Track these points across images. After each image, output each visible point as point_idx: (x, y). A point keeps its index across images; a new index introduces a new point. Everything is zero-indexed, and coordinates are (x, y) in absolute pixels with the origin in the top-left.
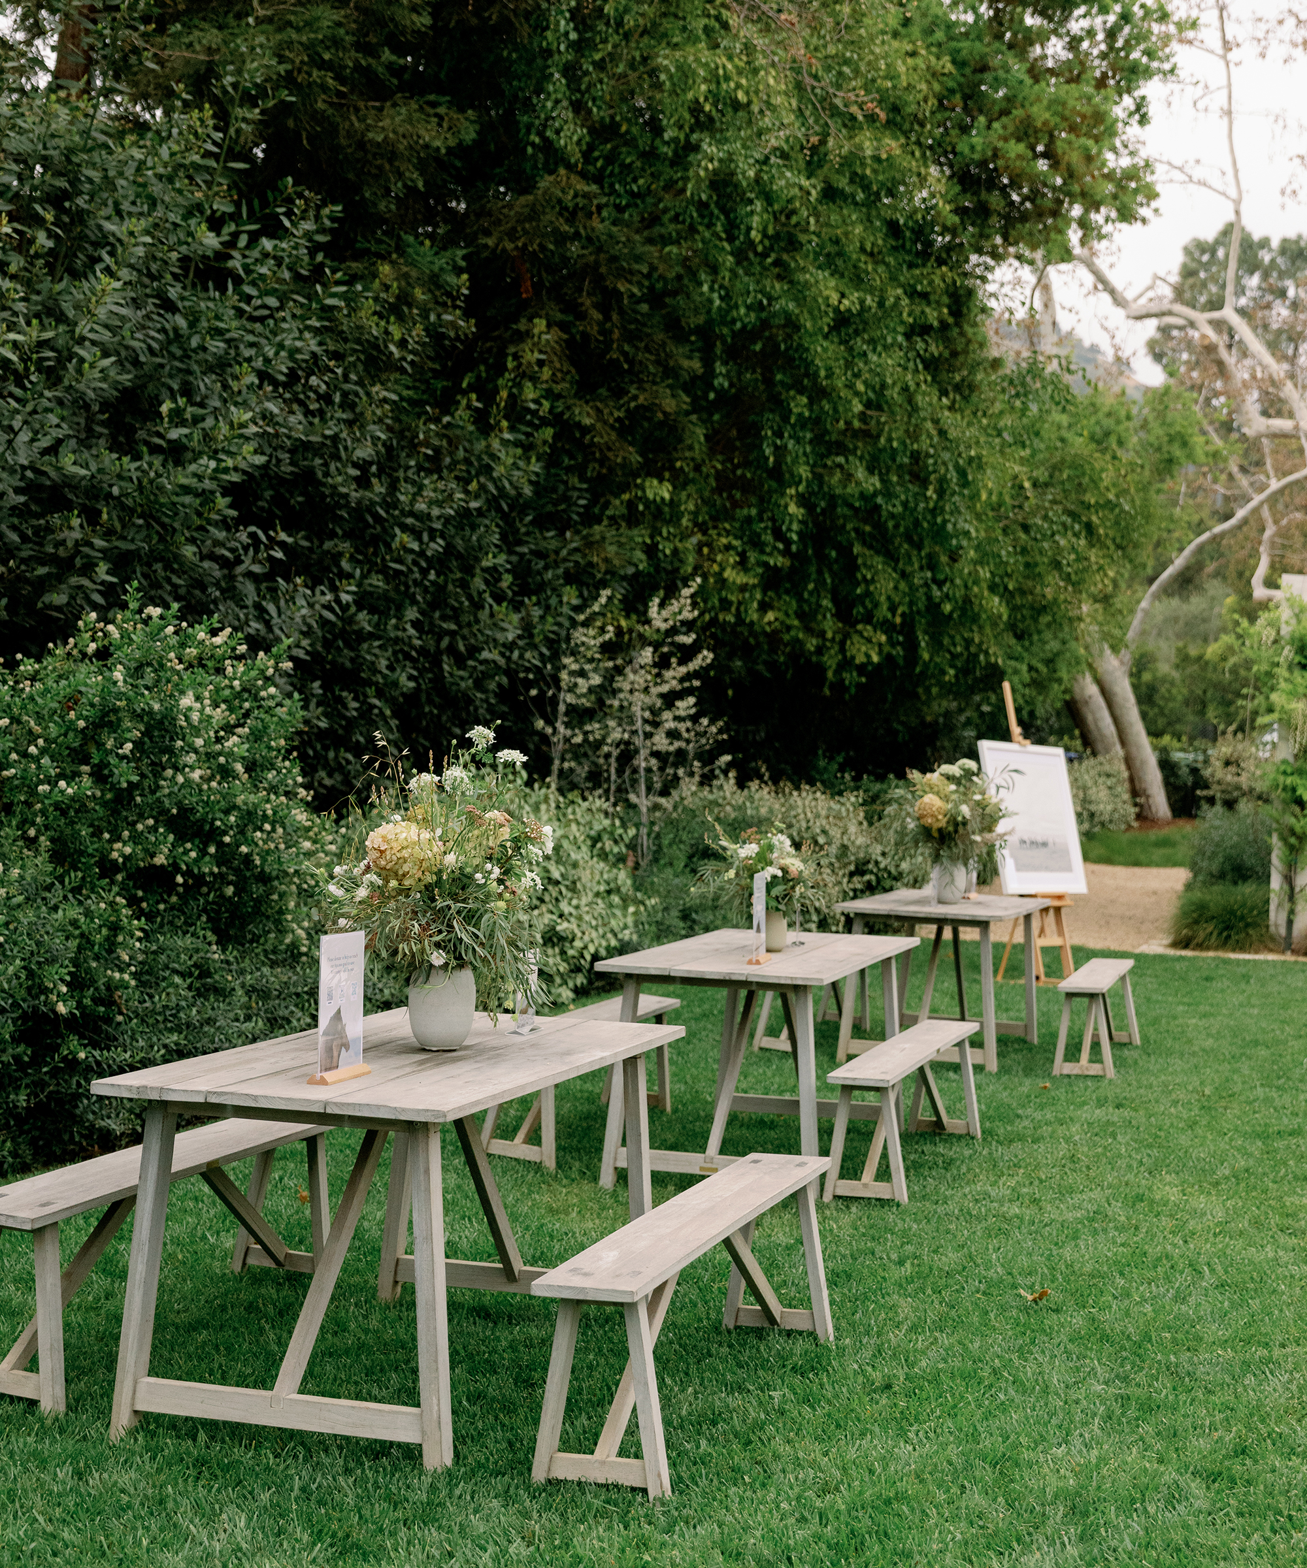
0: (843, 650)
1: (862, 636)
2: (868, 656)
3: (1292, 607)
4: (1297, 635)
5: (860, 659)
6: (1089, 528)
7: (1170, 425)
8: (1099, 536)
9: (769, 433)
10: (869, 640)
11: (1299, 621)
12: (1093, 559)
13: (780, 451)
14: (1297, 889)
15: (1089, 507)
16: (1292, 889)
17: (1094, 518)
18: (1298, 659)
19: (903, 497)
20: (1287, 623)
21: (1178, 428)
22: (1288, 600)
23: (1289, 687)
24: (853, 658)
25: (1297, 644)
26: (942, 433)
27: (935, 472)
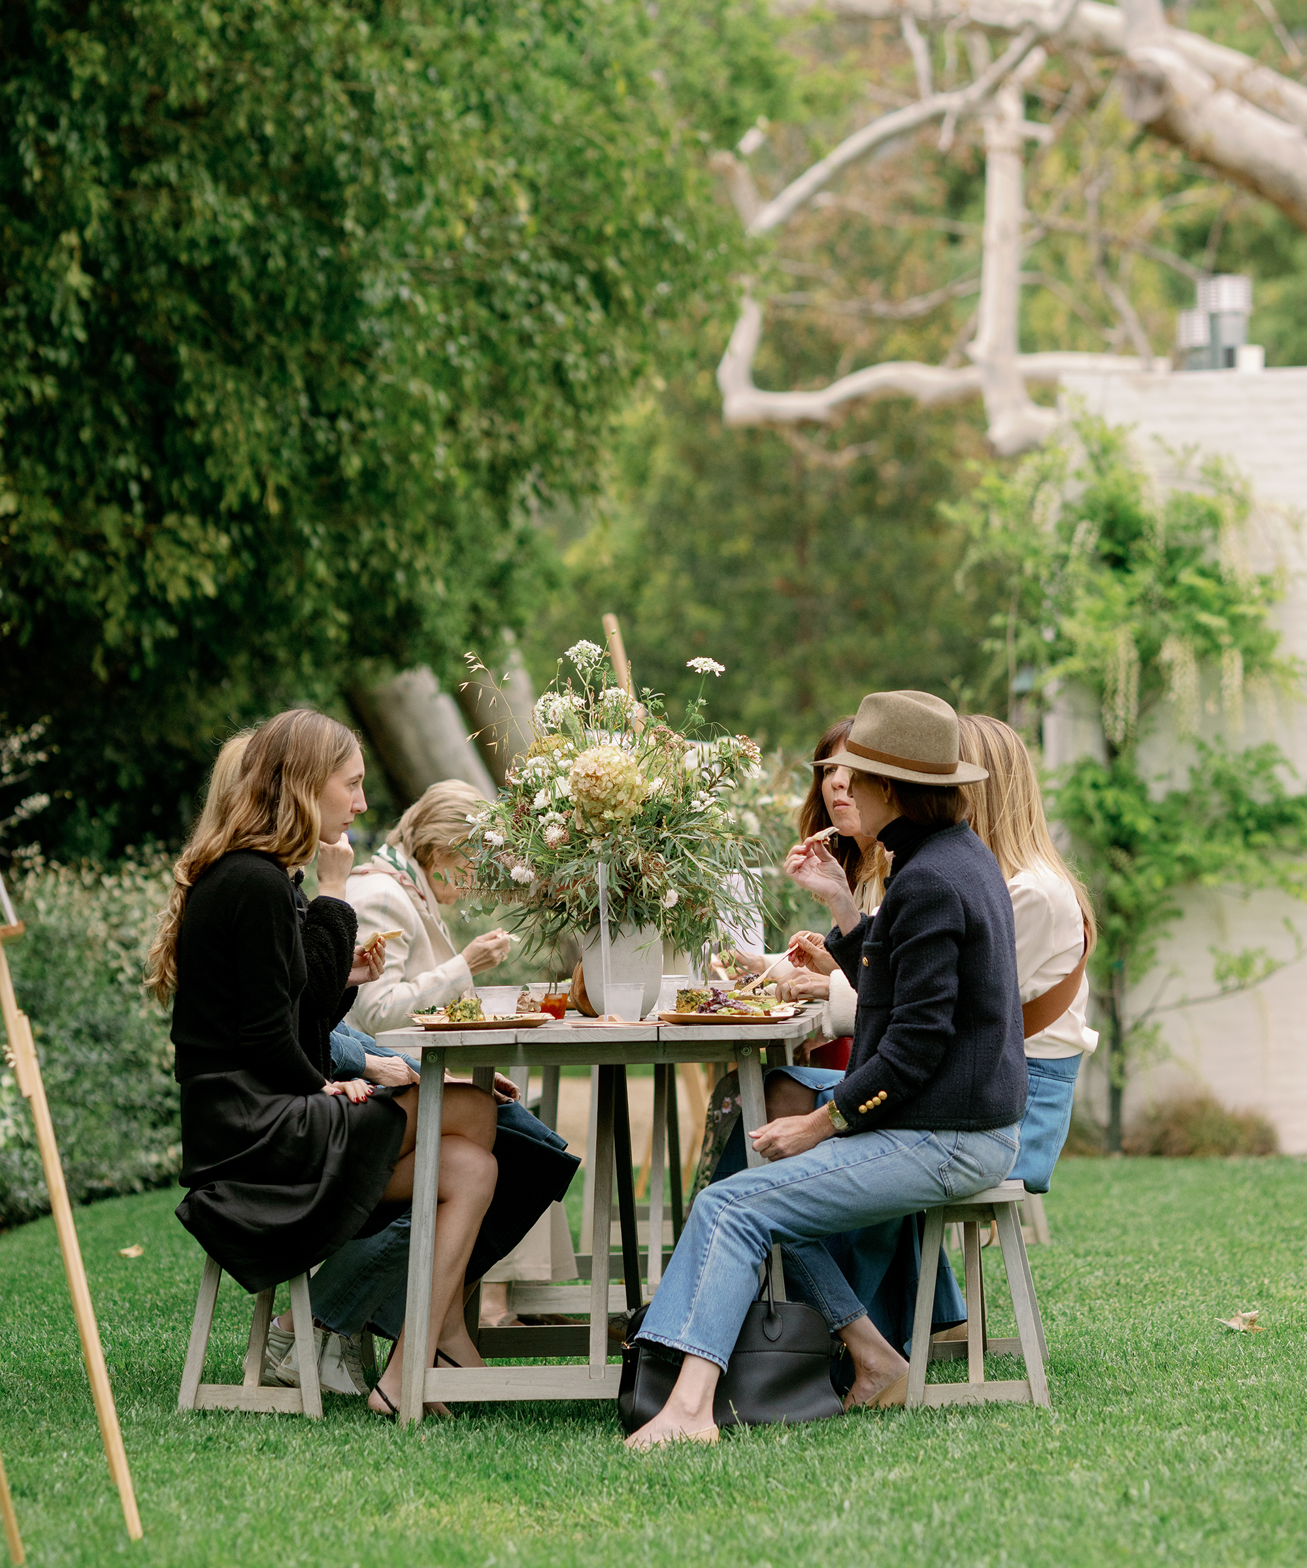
0: (138, 574)
1: (179, 542)
2: (192, 583)
3: (1086, 439)
4: (1103, 497)
5: (177, 591)
6: (603, 288)
7: (735, 45)
8: (622, 304)
9: (32, 120)
10: (190, 548)
11: (1099, 470)
12: (620, 353)
13: (50, 156)
14: (1127, 1024)
15: (599, 238)
16: (1116, 1022)
17: (611, 264)
18: (1107, 547)
19: (282, 238)
20: (1079, 475)
21: (752, 51)
22: (1076, 425)
23: (1097, 604)
24: (162, 587)
25: (1103, 516)
26: (362, 100)
27: (353, 179)
